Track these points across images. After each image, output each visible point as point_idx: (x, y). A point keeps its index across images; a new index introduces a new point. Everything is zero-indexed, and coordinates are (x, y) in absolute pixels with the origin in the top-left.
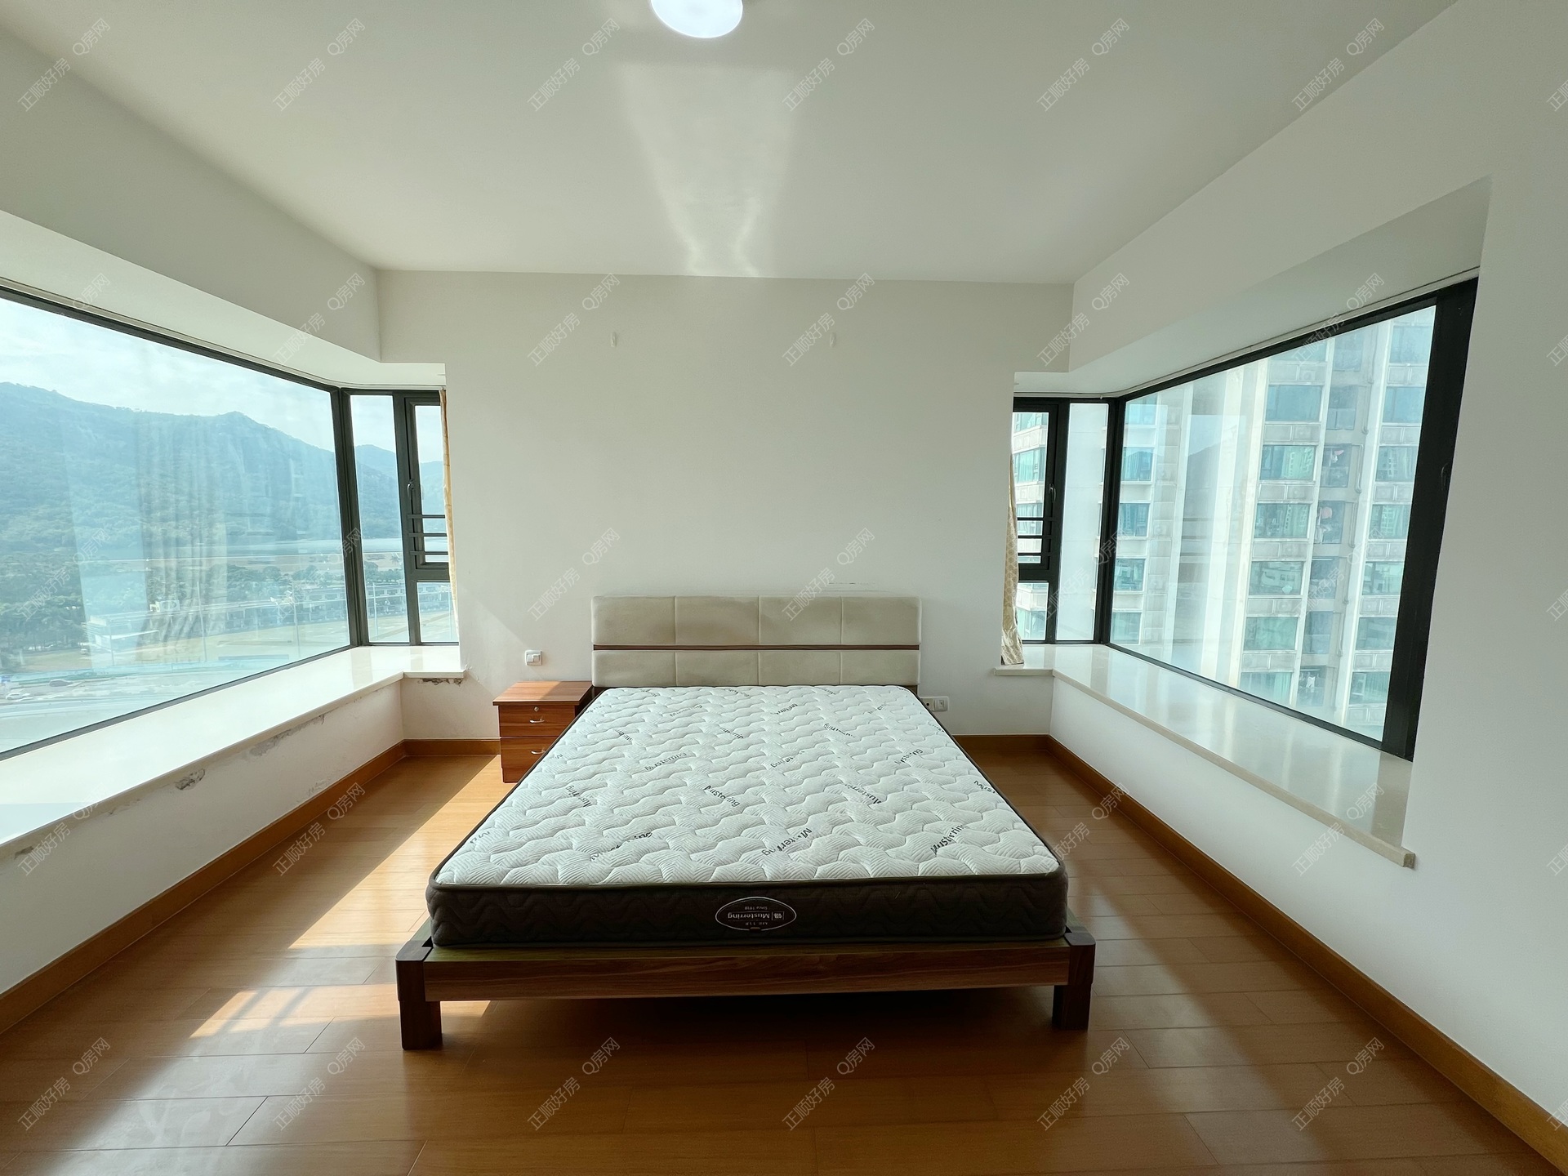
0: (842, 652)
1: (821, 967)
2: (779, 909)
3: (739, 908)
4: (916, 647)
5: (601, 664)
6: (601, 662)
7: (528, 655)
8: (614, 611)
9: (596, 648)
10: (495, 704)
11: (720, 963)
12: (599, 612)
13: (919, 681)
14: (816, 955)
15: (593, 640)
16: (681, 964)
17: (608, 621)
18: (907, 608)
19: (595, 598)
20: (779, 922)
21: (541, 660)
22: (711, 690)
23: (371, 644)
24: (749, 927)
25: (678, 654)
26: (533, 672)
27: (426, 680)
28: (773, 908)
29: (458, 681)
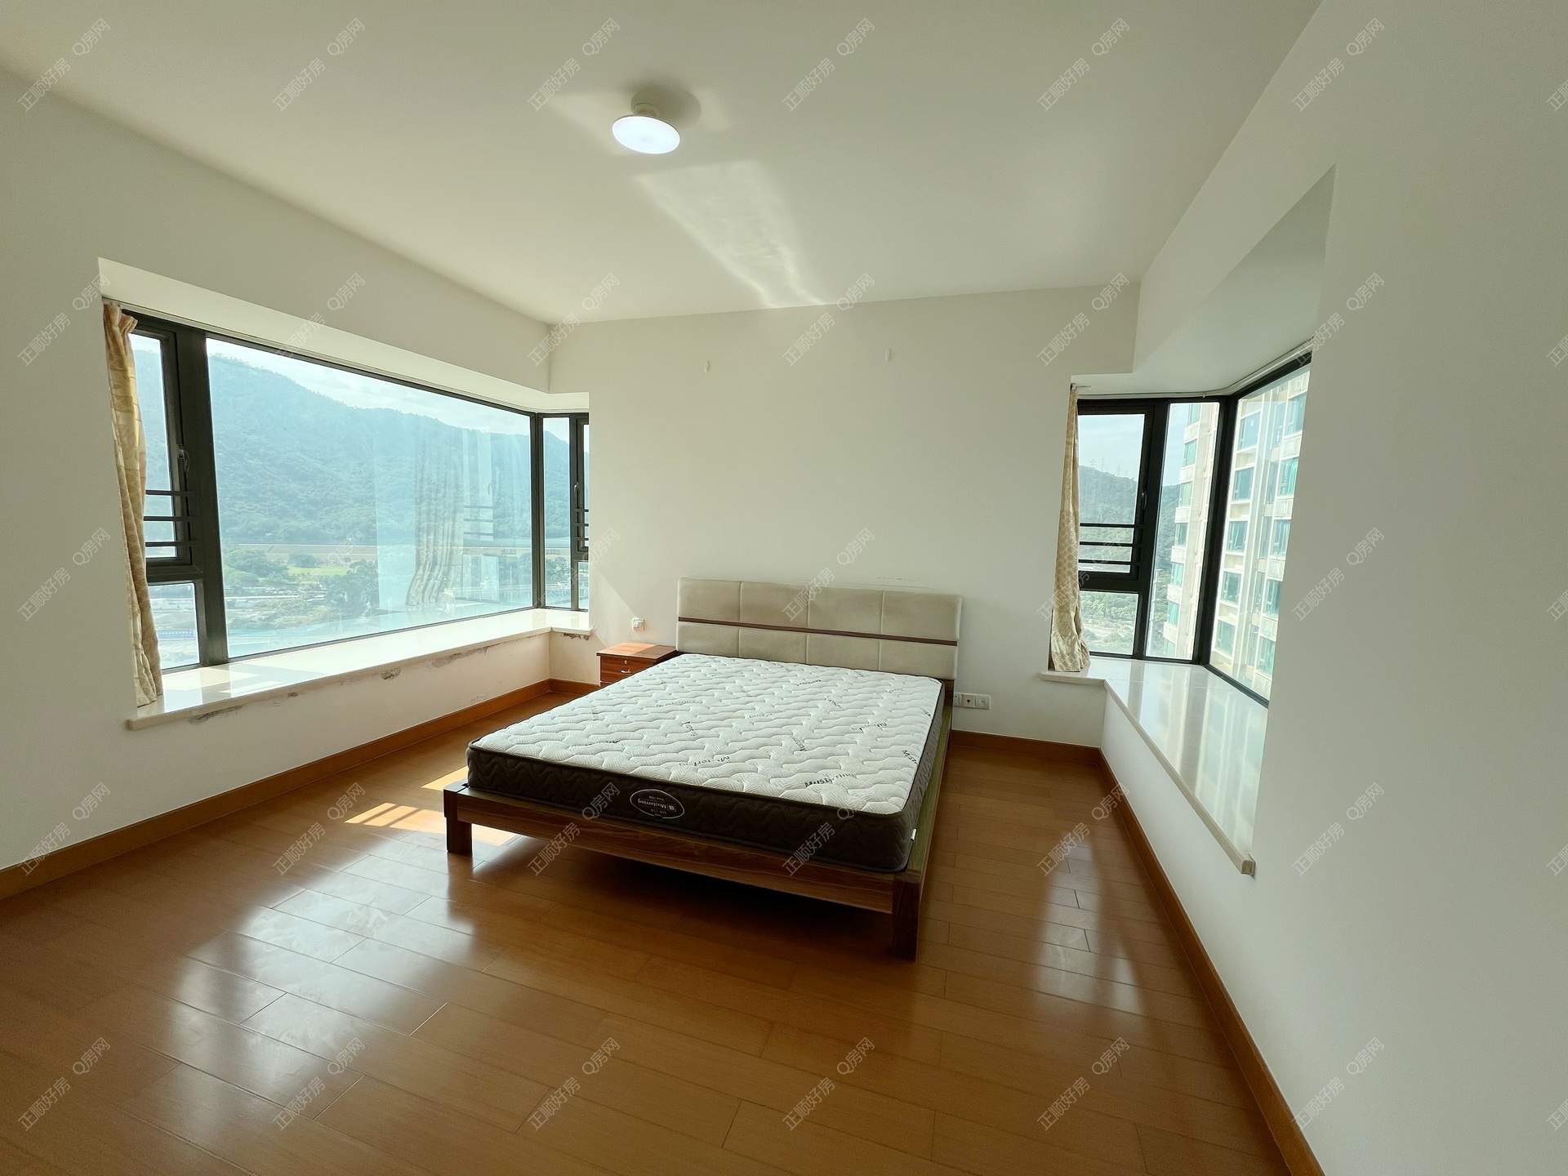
0: (881, 642)
1: (696, 853)
2: (671, 802)
3: (645, 796)
4: (954, 643)
5: (683, 633)
6: (682, 631)
7: (635, 621)
8: (696, 590)
9: (681, 619)
10: (598, 654)
11: (628, 833)
12: (683, 589)
13: (955, 676)
14: (692, 842)
15: (678, 614)
16: (603, 828)
17: (689, 598)
18: (947, 605)
19: (681, 579)
20: (670, 813)
21: (643, 626)
22: (763, 663)
23: (545, 607)
24: (653, 813)
25: (742, 630)
26: (637, 636)
27: (565, 634)
28: (669, 802)
29: (587, 638)
